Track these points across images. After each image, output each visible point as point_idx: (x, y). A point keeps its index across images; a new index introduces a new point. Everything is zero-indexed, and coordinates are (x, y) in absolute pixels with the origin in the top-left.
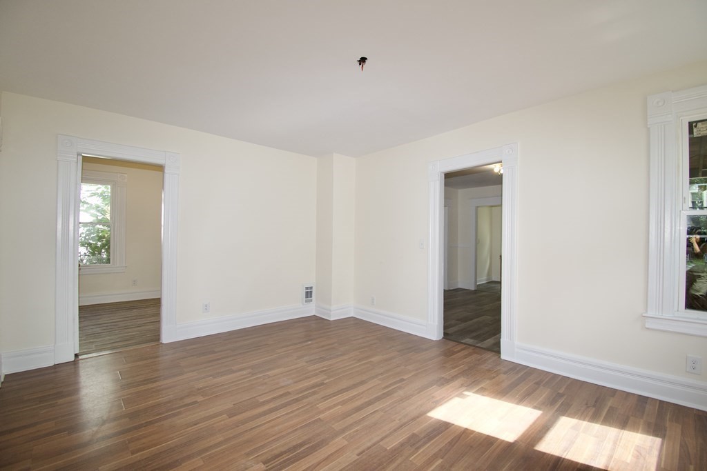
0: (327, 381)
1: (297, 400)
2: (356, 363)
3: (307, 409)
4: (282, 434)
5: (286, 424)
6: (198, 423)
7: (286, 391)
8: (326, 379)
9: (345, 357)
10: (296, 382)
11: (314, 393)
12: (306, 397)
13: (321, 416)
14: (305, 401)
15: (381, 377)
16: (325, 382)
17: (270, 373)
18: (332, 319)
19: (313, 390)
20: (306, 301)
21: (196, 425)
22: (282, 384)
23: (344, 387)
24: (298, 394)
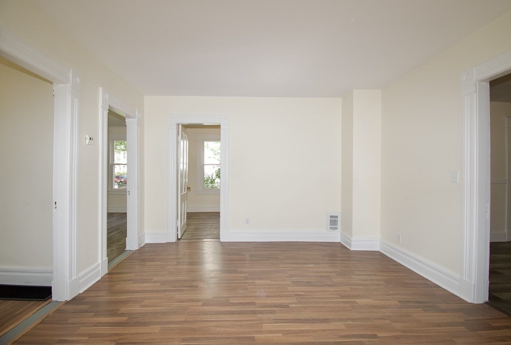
0: (294, 305)
1: (254, 312)
2: (337, 298)
3: (253, 324)
4: (217, 336)
5: (227, 329)
6: (184, 302)
7: (253, 301)
8: (292, 303)
9: (331, 289)
10: (267, 296)
11: (272, 312)
12: (262, 312)
13: (257, 336)
14: (260, 316)
15: (350, 322)
16: (290, 306)
17: (257, 282)
18: (352, 249)
19: (274, 309)
20: (331, 228)
21: (182, 302)
22: (257, 294)
23: (303, 318)
24: (260, 307)
